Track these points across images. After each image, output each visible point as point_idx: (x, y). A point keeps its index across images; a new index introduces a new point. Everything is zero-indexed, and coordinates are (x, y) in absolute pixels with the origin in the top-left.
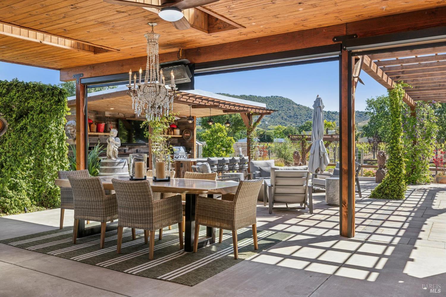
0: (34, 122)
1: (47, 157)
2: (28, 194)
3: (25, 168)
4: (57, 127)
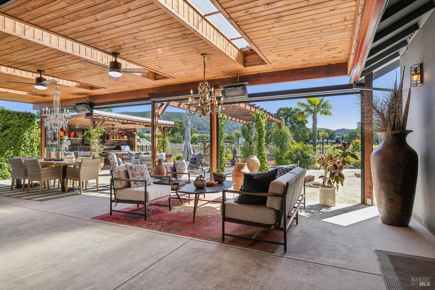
0: (14, 132)
1: (23, 150)
2: (9, 171)
3: (7, 157)
4: (29, 135)
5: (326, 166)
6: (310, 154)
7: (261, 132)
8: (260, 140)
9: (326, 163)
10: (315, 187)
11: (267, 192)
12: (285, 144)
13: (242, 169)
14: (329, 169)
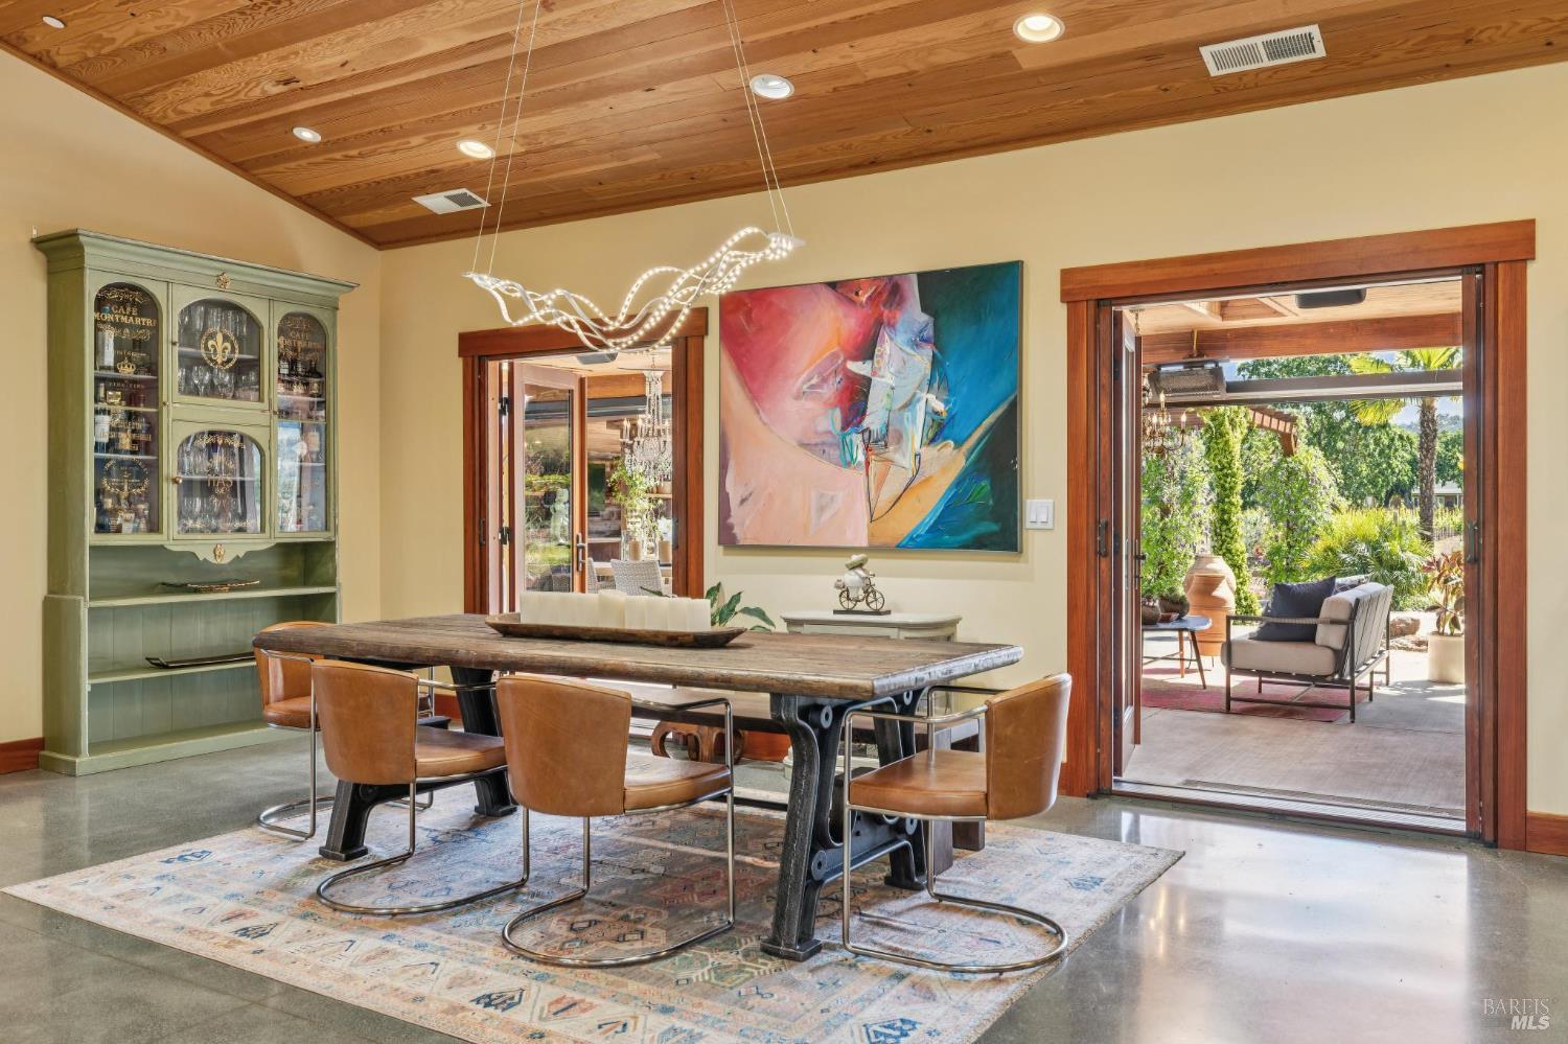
5: (1446, 581)
6: (1409, 554)
7: (1227, 476)
8: (1223, 502)
9: (1447, 572)
10: (1420, 651)
11: (1317, 616)
12: (1308, 512)
13: (1214, 590)
14: (1454, 590)
